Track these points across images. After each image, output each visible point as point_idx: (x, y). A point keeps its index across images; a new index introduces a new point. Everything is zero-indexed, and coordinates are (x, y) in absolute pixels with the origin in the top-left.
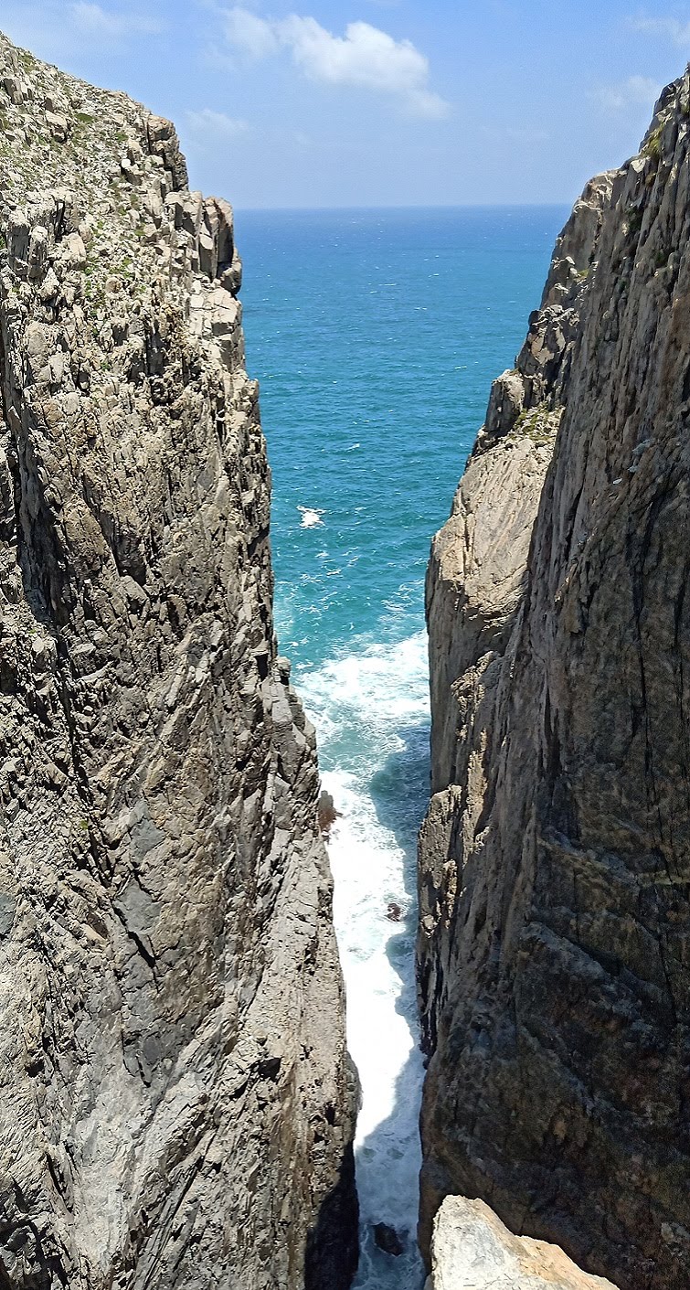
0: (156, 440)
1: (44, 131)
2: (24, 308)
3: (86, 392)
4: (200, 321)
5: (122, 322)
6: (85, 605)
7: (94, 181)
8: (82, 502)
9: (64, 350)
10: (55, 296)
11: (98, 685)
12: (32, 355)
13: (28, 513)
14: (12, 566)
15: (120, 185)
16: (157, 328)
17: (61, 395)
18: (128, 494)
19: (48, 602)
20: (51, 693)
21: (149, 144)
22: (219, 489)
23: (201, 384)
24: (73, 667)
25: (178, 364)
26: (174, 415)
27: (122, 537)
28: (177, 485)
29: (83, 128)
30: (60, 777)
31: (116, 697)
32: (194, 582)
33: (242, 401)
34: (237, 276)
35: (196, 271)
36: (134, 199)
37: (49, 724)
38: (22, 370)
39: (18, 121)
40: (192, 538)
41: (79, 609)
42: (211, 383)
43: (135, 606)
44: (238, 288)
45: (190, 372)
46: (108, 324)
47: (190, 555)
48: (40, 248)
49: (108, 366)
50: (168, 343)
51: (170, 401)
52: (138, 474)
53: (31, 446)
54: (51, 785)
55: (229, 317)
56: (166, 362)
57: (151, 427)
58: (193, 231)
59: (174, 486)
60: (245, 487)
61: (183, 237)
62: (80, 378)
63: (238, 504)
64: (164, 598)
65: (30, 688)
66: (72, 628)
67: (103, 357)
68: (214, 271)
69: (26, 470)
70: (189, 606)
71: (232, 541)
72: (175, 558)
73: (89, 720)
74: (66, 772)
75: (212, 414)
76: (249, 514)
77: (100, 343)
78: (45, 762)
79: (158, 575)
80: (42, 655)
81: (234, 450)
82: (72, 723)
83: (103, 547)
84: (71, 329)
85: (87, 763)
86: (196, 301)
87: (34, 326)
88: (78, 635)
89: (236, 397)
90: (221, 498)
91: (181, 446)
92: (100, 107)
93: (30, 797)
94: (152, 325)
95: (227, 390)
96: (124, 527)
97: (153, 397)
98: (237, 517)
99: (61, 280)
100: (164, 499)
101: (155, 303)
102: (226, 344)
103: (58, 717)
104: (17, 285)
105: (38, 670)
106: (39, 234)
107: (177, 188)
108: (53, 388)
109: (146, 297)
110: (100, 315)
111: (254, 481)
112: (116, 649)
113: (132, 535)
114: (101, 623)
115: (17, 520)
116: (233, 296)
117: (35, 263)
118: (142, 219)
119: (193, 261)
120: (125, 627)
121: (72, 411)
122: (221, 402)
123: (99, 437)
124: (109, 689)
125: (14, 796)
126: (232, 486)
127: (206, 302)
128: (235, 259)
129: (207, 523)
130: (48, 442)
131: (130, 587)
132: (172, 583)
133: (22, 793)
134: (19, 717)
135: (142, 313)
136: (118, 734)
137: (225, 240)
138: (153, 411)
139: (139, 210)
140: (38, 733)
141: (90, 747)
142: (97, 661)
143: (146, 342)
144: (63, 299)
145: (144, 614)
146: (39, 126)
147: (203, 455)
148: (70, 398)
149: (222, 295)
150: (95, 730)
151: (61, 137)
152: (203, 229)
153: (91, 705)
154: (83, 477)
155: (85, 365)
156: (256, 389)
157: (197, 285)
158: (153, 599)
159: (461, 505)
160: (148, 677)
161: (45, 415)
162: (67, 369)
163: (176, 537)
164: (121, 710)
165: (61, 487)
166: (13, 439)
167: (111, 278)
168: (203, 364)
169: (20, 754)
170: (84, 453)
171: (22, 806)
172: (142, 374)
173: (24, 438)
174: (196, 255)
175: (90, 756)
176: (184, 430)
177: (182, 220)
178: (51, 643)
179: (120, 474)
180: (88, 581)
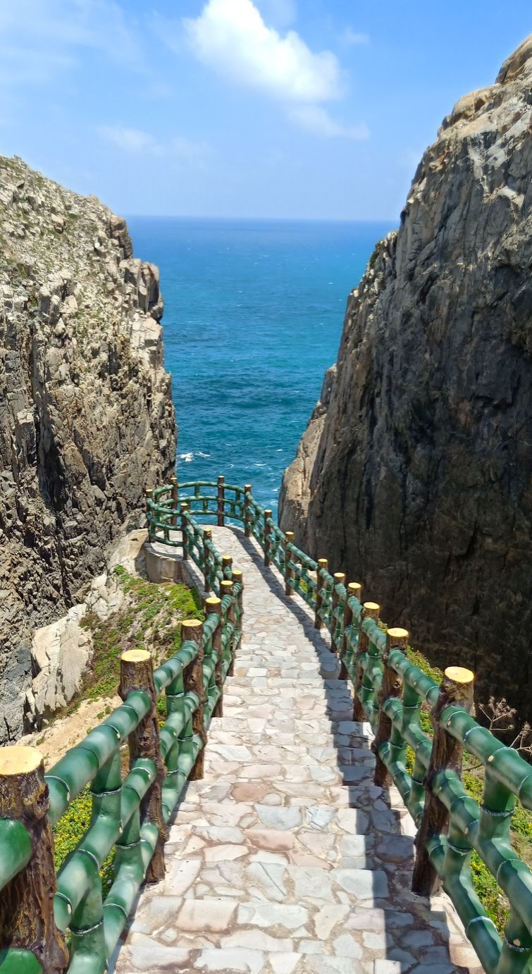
0: (113, 411)
1: (51, 227)
2: (46, 340)
3: (77, 385)
4: (138, 338)
5: (96, 345)
6: (73, 500)
7: (79, 257)
8: (73, 444)
9: (66, 362)
10: (63, 333)
11: (78, 544)
12: (51, 365)
13: (44, 449)
14: (33, 478)
15: (94, 258)
16: (115, 349)
17: (64, 386)
18: (98, 441)
19: (52, 497)
20: (52, 547)
21: (111, 232)
22: (147, 438)
23: (138, 378)
24: (65, 533)
25: (126, 368)
26: (123, 397)
27: (93, 464)
28: (124, 436)
29: (72, 223)
30: (55, 594)
31: (87, 552)
32: (131, 491)
33: (162, 386)
34: (161, 311)
35: (136, 307)
36: (102, 267)
37: (50, 564)
38: (44, 372)
39: (36, 222)
40: (131, 466)
41: (69, 503)
42: (144, 377)
43: (99, 502)
44: (161, 317)
45: (133, 372)
46: (89, 347)
47: (130, 476)
48: (56, 308)
49: (88, 370)
50: (121, 356)
51: (121, 389)
52: (104, 430)
53: (48, 413)
54: (50, 598)
55: (155, 336)
56: (119, 367)
57: (111, 404)
58: (135, 283)
59: (122, 436)
60: (162, 437)
61: (129, 288)
62: (74, 377)
63: (157, 447)
64: (115, 499)
65: (41, 544)
66: (65, 512)
67: (86, 365)
68: (147, 307)
69: (44, 426)
70: (128, 503)
71: (153, 468)
72: (121, 477)
73: (73, 563)
74: (59, 592)
75: (144, 396)
76: (163, 453)
77: (84, 357)
78: (48, 586)
79: (112, 486)
80: (49, 526)
81: (156, 416)
82: (63, 565)
83: (84, 469)
84: (71, 351)
85: (71, 586)
86: (136, 326)
87: (52, 350)
88: (68, 516)
89: (158, 384)
90: (148, 444)
91: (126, 414)
92: (83, 209)
93: (39, 604)
94: (113, 347)
95: (153, 380)
96: (95, 458)
97: (112, 387)
98: (157, 454)
99: (66, 325)
100: (116, 444)
101: (115, 335)
102: (153, 352)
103: (55, 560)
104: (42, 327)
105: (46, 535)
106: (55, 299)
107: (126, 257)
108: (61, 383)
109: (110, 332)
110: (85, 341)
111: (167, 433)
112: (88, 526)
113: (99, 463)
114: (81, 511)
115: (37, 453)
116: (158, 323)
117: (53, 315)
118: (106, 279)
119: (135, 301)
120: (95, 513)
121: (69, 395)
122: (149, 389)
123: (83, 409)
124: (84, 547)
125: (31, 603)
126: (155, 437)
127: (142, 326)
128: (159, 300)
129: (139, 458)
130: (57, 412)
131: (96, 491)
132: (119, 491)
133: (35, 601)
134: (34, 560)
135: (108, 340)
136: (88, 572)
137: (154, 290)
138: (112, 395)
139: (104, 273)
140: (44, 569)
141: (73, 578)
142: (78, 531)
143: (109, 356)
144: (67, 335)
145: (104, 507)
146: (48, 224)
147: (138, 419)
148: (69, 388)
149: (151, 322)
150: (76, 569)
151: (59, 230)
152: (141, 282)
153: (74, 555)
154: (75, 431)
155: (77, 370)
156: (170, 379)
157: (136, 316)
158: (109, 499)
159: (302, 451)
160: (104, 543)
161: (56, 398)
162: (68, 373)
163: (122, 465)
164: (89, 559)
165: (63, 436)
166: (37, 409)
167: (92, 321)
168: (140, 367)
169: (35, 580)
170: (75, 418)
171: (35, 608)
172: (106, 374)
173: (44, 409)
174: (136, 297)
175: (73, 583)
176: (128, 405)
177: (129, 277)
178: (53, 520)
179: (94, 429)
180: (75, 487)
